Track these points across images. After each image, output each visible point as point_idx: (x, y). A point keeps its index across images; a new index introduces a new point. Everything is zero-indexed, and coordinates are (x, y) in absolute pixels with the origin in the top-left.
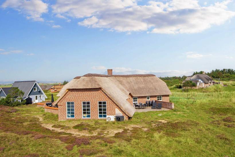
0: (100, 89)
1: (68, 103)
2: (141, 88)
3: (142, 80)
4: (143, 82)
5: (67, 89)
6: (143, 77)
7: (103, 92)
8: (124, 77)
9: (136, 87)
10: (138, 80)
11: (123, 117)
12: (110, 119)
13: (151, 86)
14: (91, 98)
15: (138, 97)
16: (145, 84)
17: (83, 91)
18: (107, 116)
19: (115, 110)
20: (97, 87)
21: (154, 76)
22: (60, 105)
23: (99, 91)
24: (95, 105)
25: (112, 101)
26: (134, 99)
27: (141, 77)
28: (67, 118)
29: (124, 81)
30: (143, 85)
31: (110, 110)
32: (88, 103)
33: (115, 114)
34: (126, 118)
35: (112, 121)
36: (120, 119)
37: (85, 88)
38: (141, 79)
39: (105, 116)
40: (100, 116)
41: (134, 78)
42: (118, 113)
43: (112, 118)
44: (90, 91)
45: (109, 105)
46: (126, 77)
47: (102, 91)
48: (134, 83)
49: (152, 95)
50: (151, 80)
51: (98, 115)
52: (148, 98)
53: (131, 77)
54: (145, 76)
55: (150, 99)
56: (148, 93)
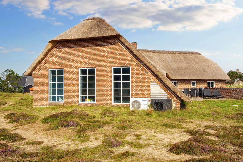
0: (116, 38)
1: (53, 72)
2: (182, 69)
3: (182, 58)
4: (184, 61)
5: (50, 42)
6: (182, 55)
7: (124, 45)
8: (155, 52)
9: (174, 66)
10: (176, 58)
11: (169, 101)
12: (139, 106)
13: (197, 66)
14: (99, 61)
16: (187, 63)
17: (81, 47)
18: (132, 100)
19: (149, 85)
20: (111, 34)
21: (199, 54)
22: (38, 77)
23: (115, 46)
24: (107, 74)
25: (145, 65)
27: (180, 54)
28: (50, 102)
29: (155, 57)
30: (184, 65)
31: (139, 86)
32: (92, 71)
33: (149, 96)
34: (175, 104)
35: (143, 111)
36: (162, 105)
39: (127, 100)
40: (117, 99)
41: (170, 55)
42: (157, 92)
43: (145, 104)
44: (96, 46)
45: (137, 75)
46: (157, 53)
47: (122, 43)
48: (171, 61)
49: (200, 79)
50: (195, 59)
51: (111, 97)
52: (194, 84)
53: (166, 53)
54: (186, 54)
55: (196, 84)
56: (194, 76)
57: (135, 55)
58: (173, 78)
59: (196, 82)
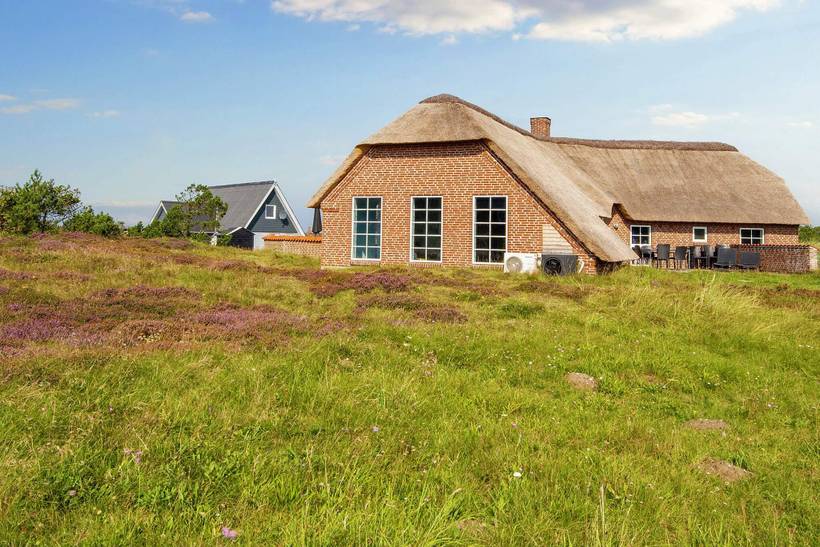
0: (481, 144)
1: (361, 203)
2: (668, 193)
3: (675, 163)
4: (678, 169)
5: (358, 147)
6: (677, 152)
7: (496, 157)
9: (647, 185)
10: (658, 162)
11: (573, 260)
12: (520, 266)
13: (715, 186)
14: (449, 183)
15: (653, 223)
16: (687, 178)
17: (416, 156)
18: (507, 256)
19: (540, 231)
20: (473, 136)
21: (735, 150)
22: (331, 210)
23: (480, 156)
24: (463, 209)
25: (533, 194)
26: (635, 231)
27: (671, 152)
28: (354, 259)
29: (595, 160)
30: (677, 182)
31: (523, 231)
32: (435, 203)
33: (540, 250)
35: (526, 274)
37: (424, 139)
38: (673, 158)
39: (498, 257)
40: (481, 257)
41: (639, 154)
42: (554, 242)
43: (529, 263)
44: (445, 156)
45: (519, 211)
46: (603, 147)
47: (492, 152)
48: (640, 172)
49: (715, 221)
50: (715, 165)
51: (470, 251)
52: (700, 234)
53: (628, 148)
54: (688, 149)
55: (706, 236)
56: (698, 212)
57: (514, 176)
58: (635, 216)
59: (705, 228)
